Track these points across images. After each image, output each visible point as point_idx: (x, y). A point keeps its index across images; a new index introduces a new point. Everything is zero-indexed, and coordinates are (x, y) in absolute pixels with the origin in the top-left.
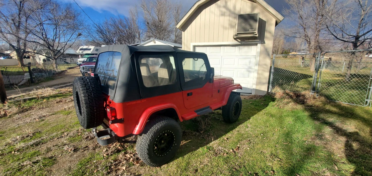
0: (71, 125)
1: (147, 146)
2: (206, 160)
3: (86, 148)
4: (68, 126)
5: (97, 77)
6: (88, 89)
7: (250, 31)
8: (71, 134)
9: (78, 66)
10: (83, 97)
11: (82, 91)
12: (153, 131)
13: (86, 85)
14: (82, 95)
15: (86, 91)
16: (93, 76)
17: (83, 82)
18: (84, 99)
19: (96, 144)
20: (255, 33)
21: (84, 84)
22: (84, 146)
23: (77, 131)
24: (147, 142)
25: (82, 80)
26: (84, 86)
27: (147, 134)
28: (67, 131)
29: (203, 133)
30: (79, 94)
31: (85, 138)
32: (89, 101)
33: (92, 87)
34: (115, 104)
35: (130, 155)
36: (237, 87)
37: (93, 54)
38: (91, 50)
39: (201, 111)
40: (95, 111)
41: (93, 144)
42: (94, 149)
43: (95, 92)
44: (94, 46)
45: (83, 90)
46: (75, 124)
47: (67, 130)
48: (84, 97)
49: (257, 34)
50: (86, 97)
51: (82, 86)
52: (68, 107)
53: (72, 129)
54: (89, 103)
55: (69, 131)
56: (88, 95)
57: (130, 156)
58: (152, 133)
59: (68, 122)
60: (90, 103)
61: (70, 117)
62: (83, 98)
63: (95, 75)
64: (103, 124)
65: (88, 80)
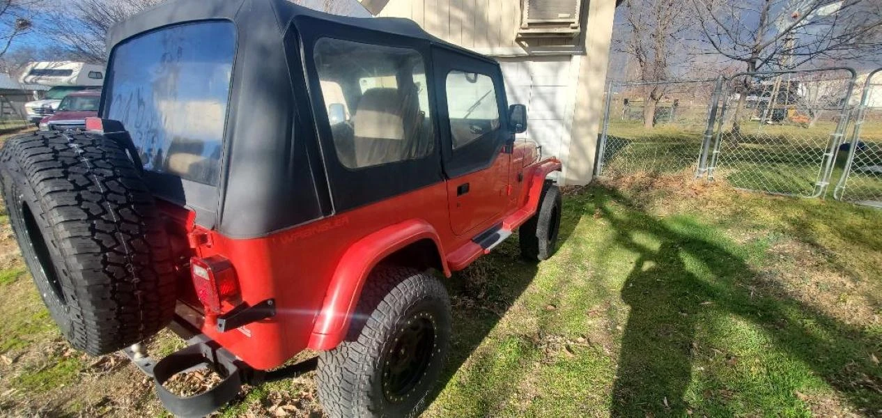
0: (29, 322)
1: (367, 382)
2: (530, 382)
3: (105, 407)
4: (14, 327)
5: (117, 137)
6: (84, 188)
7: (561, 18)
8: (34, 355)
9: (33, 126)
10: (62, 227)
11: (49, 197)
12: (381, 327)
13: (69, 170)
14: (57, 217)
15: (75, 194)
16: (101, 132)
17: (50, 156)
18: (68, 234)
19: (144, 381)
20: (572, 25)
21: (59, 164)
22: (92, 398)
23: (56, 340)
24: (366, 368)
25: (46, 145)
26: (58, 173)
27: (361, 339)
28: (11, 347)
29: (485, 297)
30: (36, 212)
31: (93, 366)
32: (99, 242)
33: (101, 175)
34: (226, 244)
35: (285, 407)
36: (551, 165)
37: (82, 88)
38: (75, 73)
39: (487, 239)
40: (136, 280)
41: (131, 385)
42: (138, 407)
43: (122, 200)
44: (82, 64)
45: (55, 195)
46: (42, 317)
47: (12, 342)
48: (67, 224)
49: (576, 28)
50: (79, 224)
51: (44, 175)
52: (7, 257)
53: (35, 337)
54: (99, 250)
55: (19, 346)
56: (89, 214)
57: (285, 410)
58: (377, 335)
59: (12, 312)
60: (104, 249)
61: (22, 292)
62: (63, 232)
63: (108, 125)
64: (174, 323)
65: (73, 145)
